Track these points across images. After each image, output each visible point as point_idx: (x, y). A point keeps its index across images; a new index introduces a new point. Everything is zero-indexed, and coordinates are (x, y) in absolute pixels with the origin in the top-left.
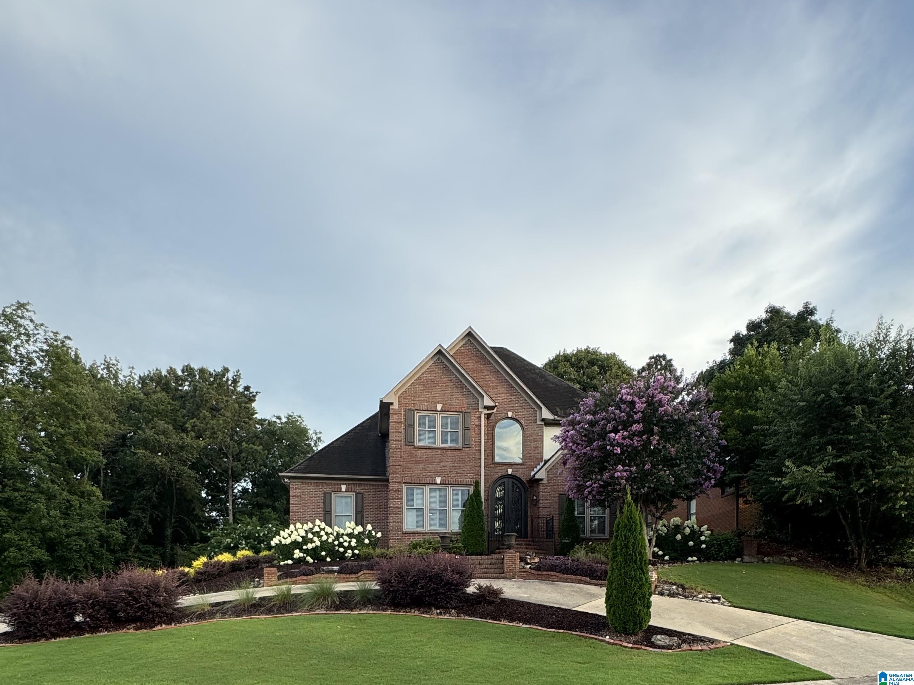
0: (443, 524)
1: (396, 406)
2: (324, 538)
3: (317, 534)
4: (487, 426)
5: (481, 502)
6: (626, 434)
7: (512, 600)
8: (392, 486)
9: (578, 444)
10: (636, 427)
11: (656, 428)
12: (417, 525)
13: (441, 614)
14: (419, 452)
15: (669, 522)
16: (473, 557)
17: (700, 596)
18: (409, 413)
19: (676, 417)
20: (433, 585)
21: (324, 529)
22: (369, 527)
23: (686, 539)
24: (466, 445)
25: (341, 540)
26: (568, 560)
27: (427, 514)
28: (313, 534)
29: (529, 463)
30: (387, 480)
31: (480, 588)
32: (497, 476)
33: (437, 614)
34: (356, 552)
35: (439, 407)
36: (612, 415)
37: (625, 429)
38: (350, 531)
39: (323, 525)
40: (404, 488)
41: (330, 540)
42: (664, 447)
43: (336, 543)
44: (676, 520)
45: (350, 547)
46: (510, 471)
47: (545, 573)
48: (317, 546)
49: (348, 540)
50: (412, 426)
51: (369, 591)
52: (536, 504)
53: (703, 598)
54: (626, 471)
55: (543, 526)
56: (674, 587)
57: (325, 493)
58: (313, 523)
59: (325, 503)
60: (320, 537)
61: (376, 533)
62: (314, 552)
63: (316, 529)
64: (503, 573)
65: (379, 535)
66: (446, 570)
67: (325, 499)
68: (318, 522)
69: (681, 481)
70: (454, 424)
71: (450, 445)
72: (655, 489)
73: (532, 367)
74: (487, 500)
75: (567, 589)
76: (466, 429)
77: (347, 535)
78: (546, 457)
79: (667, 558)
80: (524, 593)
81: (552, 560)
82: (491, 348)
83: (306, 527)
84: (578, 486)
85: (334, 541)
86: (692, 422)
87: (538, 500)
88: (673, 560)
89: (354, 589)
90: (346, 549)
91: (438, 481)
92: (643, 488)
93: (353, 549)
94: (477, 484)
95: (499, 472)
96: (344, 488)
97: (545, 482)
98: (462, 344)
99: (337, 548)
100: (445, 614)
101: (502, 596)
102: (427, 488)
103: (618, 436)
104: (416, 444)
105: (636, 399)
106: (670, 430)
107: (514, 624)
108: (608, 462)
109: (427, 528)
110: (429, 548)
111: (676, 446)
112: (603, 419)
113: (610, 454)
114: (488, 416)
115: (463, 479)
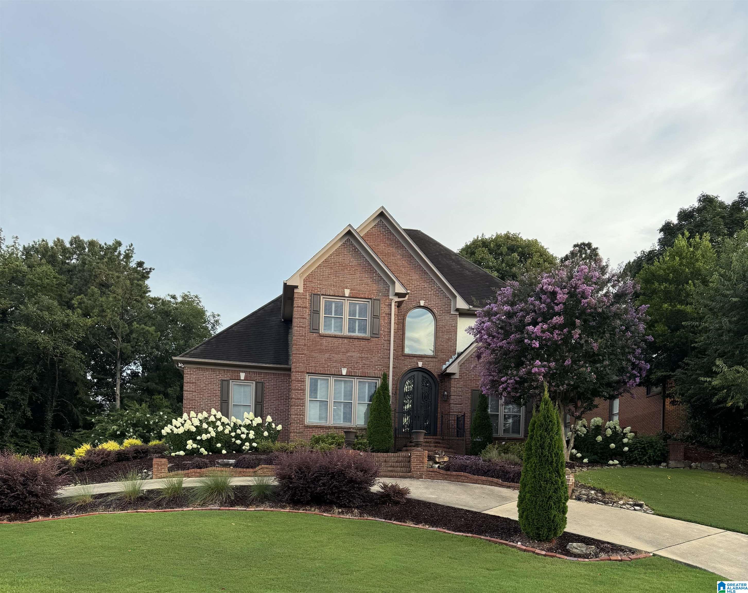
0: (348, 416)
1: (300, 290)
2: (220, 428)
3: (213, 424)
4: (397, 315)
5: (389, 396)
6: (545, 326)
7: (418, 501)
8: (294, 376)
9: (494, 337)
10: (556, 320)
11: (578, 321)
12: (320, 418)
13: (342, 513)
14: (324, 341)
15: (589, 422)
16: (379, 454)
17: (621, 502)
18: (315, 296)
19: (600, 310)
20: (335, 483)
21: (220, 419)
22: (269, 419)
23: (607, 440)
24: (375, 335)
25: (239, 431)
26: (480, 460)
27: (331, 407)
28: (208, 423)
29: (441, 355)
30: (289, 370)
31: (385, 486)
32: (406, 369)
33: (339, 513)
34: (255, 445)
35: (347, 292)
36: (531, 307)
37: (544, 321)
38: (248, 422)
39: (219, 415)
40: (308, 379)
41: (227, 431)
42: (586, 341)
43: (233, 434)
44: (597, 420)
45: (247, 439)
46: (420, 364)
47: (454, 473)
48: (212, 437)
49: (246, 431)
50: (317, 312)
51: (267, 487)
52: (446, 399)
53: (624, 504)
54: (544, 366)
55: (453, 423)
56: (593, 492)
57: (223, 381)
58: (209, 412)
59: (222, 391)
60: (215, 427)
61: (276, 425)
62: (209, 444)
63: (212, 419)
64: (410, 472)
65: (279, 427)
66: (349, 467)
67: (222, 387)
68: (213, 411)
69: (603, 379)
70: (363, 312)
71: (357, 334)
72: (575, 387)
73: (447, 253)
74: (395, 394)
75: (477, 491)
76: (375, 317)
77: (245, 426)
78: (460, 349)
79: (586, 460)
80: (432, 493)
81: (463, 459)
82: (405, 230)
83: (201, 416)
84: (493, 381)
85: (230, 432)
86: (617, 315)
87: (449, 396)
88: (592, 463)
89: (251, 484)
90: (244, 441)
91: (344, 372)
92: (563, 385)
93: (251, 441)
94: (385, 377)
95: (408, 365)
96: (242, 376)
97: (457, 376)
98: (373, 225)
99: (233, 440)
100: (347, 513)
101: (408, 496)
102: (332, 380)
103: (537, 330)
104: (322, 331)
105: (558, 289)
106: (593, 323)
107: (420, 526)
108: (525, 357)
109: (331, 422)
110: (332, 443)
111: (600, 341)
112: (521, 310)
113: (529, 348)
114: (399, 304)
115: (371, 372)
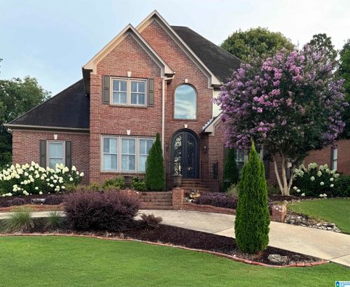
0: (132, 166)
1: (94, 73)
2: (38, 176)
3: (32, 173)
4: (167, 90)
5: (161, 150)
6: (266, 97)
7: (170, 226)
8: (92, 136)
9: (231, 105)
10: (274, 92)
11: (290, 92)
12: (112, 167)
13: (112, 236)
14: (113, 109)
15: (306, 167)
16: (151, 193)
17: (318, 224)
18: (106, 78)
19: (306, 84)
20: (106, 214)
21: (37, 169)
22: (74, 168)
23: (318, 179)
24: (151, 105)
25: (52, 178)
26: (222, 196)
27: (119, 158)
28: (30, 173)
29: (202, 120)
30: (89, 132)
31: (144, 216)
32: (176, 129)
33: (109, 236)
34: (63, 187)
35: (129, 74)
36: (258, 82)
37: (267, 93)
38: (58, 171)
39: (37, 166)
40: (102, 138)
41: (42, 178)
42: (297, 108)
43: (48, 180)
44: (313, 165)
45: (58, 184)
46: (186, 126)
47: (202, 206)
48: (31, 182)
49: (57, 178)
50: (107, 89)
51: (58, 218)
52: (206, 151)
53: (320, 226)
54: (268, 126)
56: (299, 217)
57: (41, 140)
58: (30, 164)
59: (41, 148)
60: (34, 175)
61: (80, 173)
62: (30, 187)
63: (32, 169)
64: (172, 205)
65: (82, 174)
67: (41, 146)
68: (33, 163)
69: (310, 134)
70: (142, 89)
71: (138, 105)
72: (291, 141)
74: (167, 149)
75: (216, 218)
76: (150, 92)
77: (57, 174)
78: (214, 115)
79: (303, 195)
80: (182, 221)
81: (212, 196)
82: (172, 27)
83: (24, 167)
84: (232, 138)
85: (46, 178)
86: (320, 88)
87: (207, 149)
88: (307, 196)
89: (47, 216)
90: (56, 185)
91: (129, 132)
92: (281, 140)
93: (61, 185)
94: (158, 136)
95: (177, 127)
96: (56, 137)
97: (213, 134)
98: (149, 24)
99: (49, 184)
100: (115, 236)
101: (162, 223)
102: (120, 138)
103: (260, 99)
104: (112, 103)
105: (275, 69)
106: (302, 94)
107: (167, 245)
108: (254, 119)
109: (119, 170)
110: (118, 186)
111: (306, 106)
112: (251, 85)
113: (254, 113)
114: (169, 83)
115: (148, 132)
